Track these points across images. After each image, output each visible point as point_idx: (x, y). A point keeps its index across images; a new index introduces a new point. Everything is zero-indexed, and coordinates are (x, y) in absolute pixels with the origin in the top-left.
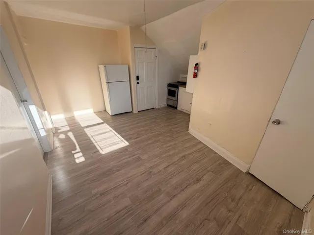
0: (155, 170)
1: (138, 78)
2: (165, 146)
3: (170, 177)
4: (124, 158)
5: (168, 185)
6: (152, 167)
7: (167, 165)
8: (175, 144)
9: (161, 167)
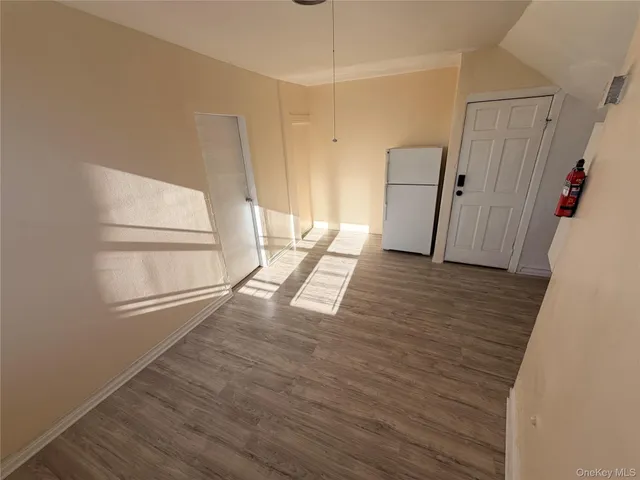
0: (297, 389)
1: (461, 180)
2: (380, 368)
3: (293, 423)
4: (296, 329)
5: (272, 432)
6: (302, 380)
7: (325, 403)
8: (409, 384)
9: (311, 394)
